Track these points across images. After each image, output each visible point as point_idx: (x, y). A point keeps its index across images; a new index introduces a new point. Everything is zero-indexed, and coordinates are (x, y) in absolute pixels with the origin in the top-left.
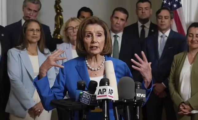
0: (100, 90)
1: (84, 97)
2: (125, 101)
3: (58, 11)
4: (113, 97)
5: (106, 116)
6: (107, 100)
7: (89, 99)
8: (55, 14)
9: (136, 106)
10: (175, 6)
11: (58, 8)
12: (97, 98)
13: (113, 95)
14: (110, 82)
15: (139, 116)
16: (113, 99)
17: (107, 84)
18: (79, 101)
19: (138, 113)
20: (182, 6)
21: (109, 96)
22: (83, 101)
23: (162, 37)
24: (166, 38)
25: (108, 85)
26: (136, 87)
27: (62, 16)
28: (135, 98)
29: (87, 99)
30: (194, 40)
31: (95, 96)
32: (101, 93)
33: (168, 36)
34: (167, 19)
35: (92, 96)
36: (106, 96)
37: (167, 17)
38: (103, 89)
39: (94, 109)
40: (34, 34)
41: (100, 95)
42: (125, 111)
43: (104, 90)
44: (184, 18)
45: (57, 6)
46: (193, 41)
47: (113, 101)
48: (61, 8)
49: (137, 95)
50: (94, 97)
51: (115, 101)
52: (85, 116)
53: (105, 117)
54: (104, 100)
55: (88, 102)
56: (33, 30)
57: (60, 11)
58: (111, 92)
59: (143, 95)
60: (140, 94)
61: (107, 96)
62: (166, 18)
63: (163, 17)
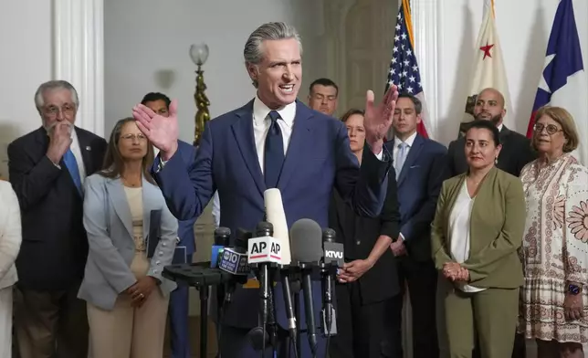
0: (255, 245)
1: (226, 258)
2: (304, 266)
3: (202, 104)
4: (279, 258)
5: (266, 295)
6: (269, 264)
7: (236, 264)
8: (196, 110)
9: (326, 275)
10: (410, 89)
11: (202, 99)
12: (250, 261)
13: (279, 254)
14: (274, 230)
15: (332, 295)
16: (279, 262)
17: (268, 234)
18: (217, 267)
19: (329, 289)
20: (424, 89)
21: (272, 256)
22: (224, 266)
23: (400, 146)
24: (408, 149)
25: (271, 235)
26: (324, 238)
27: (208, 113)
28: (323, 259)
29: (231, 262)
30: (475, 151)
31: (247, 257)
32: (257, 251)
33: (410, 145)
34: (409, 113)
35: (242, 257)
36: (266, 256)
37: (409, 111)
38: (261, 243)
39: (245, 282)
40: (134, 144)
41: (255, 254)
42: (304, 286)
43: (263, 245)
44: (429, 115)
45: (200, 95)
46: (474, 154)
47: (280, 265)
48: (206, 99)
49: (327, 254)
50: (244, 259)
51: (284, 266)
52: (228, 297)
53: (264, 298)
54: (261, 265)
55: (234, 269)
56: (132, 137)
57: (205, 105)
58: (276, 248)
59: (338, 253)
60: (332, 252)
61: (269, 256)
62: (407, 113)
63: (403, 111)
